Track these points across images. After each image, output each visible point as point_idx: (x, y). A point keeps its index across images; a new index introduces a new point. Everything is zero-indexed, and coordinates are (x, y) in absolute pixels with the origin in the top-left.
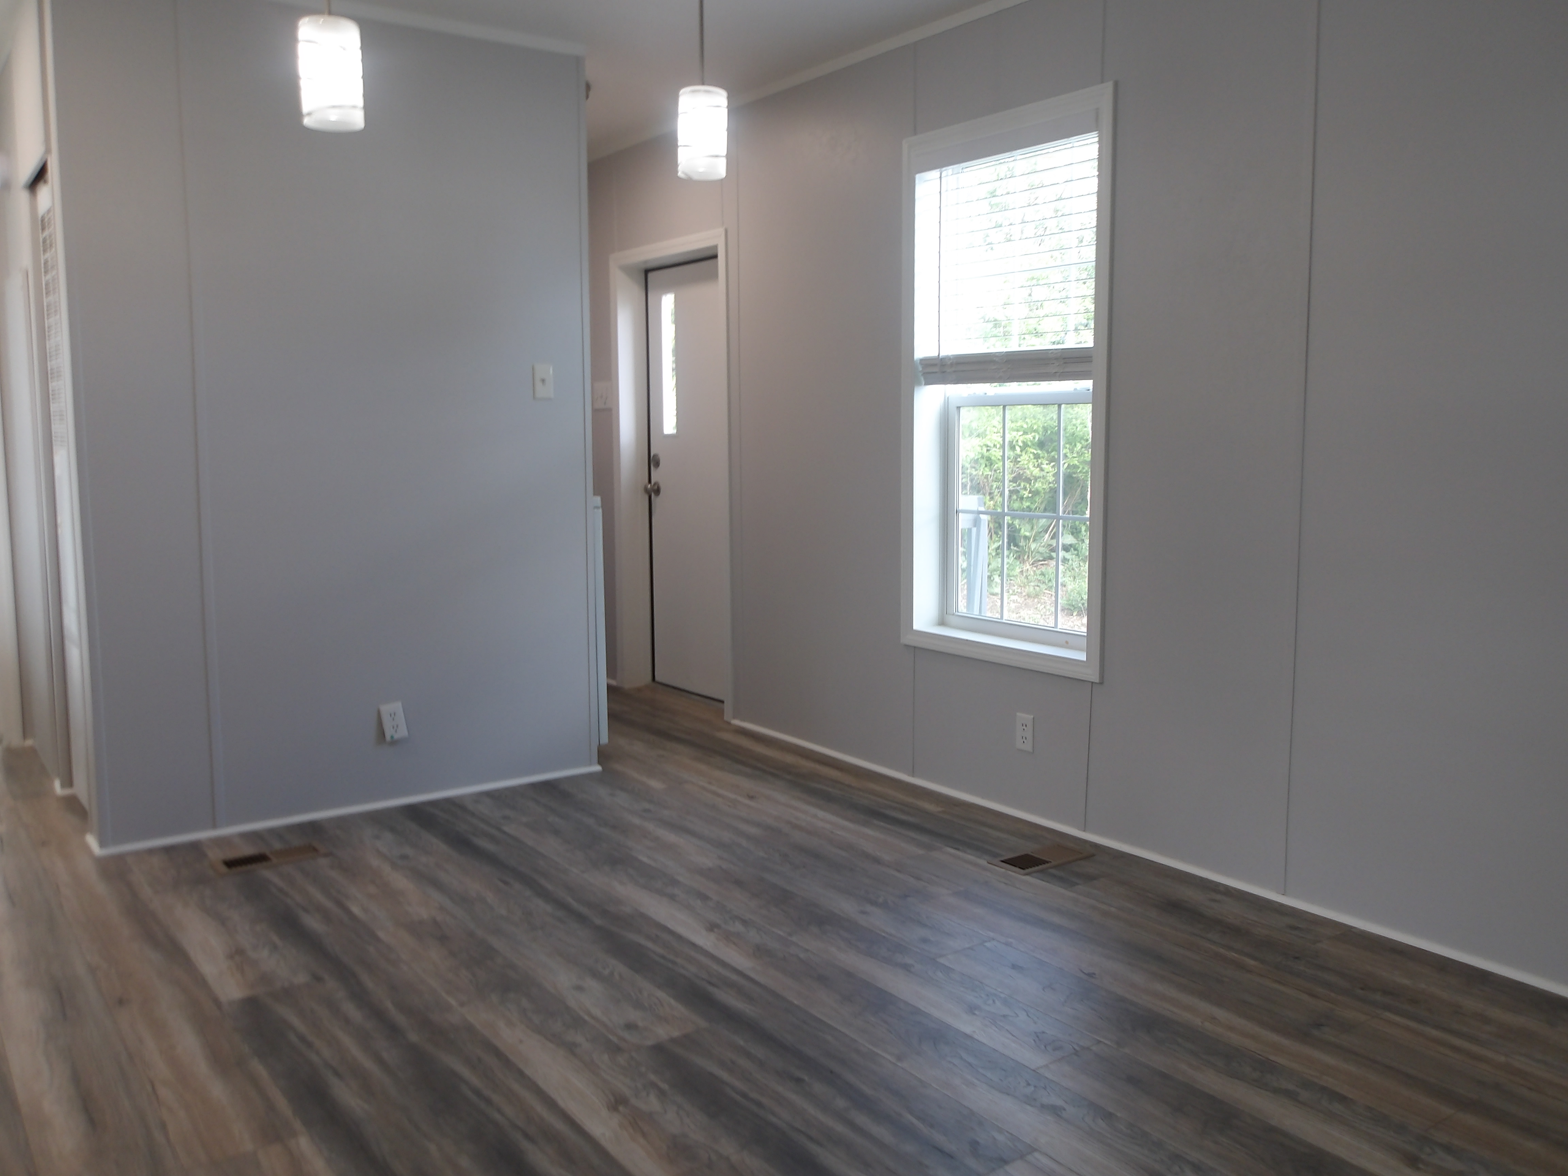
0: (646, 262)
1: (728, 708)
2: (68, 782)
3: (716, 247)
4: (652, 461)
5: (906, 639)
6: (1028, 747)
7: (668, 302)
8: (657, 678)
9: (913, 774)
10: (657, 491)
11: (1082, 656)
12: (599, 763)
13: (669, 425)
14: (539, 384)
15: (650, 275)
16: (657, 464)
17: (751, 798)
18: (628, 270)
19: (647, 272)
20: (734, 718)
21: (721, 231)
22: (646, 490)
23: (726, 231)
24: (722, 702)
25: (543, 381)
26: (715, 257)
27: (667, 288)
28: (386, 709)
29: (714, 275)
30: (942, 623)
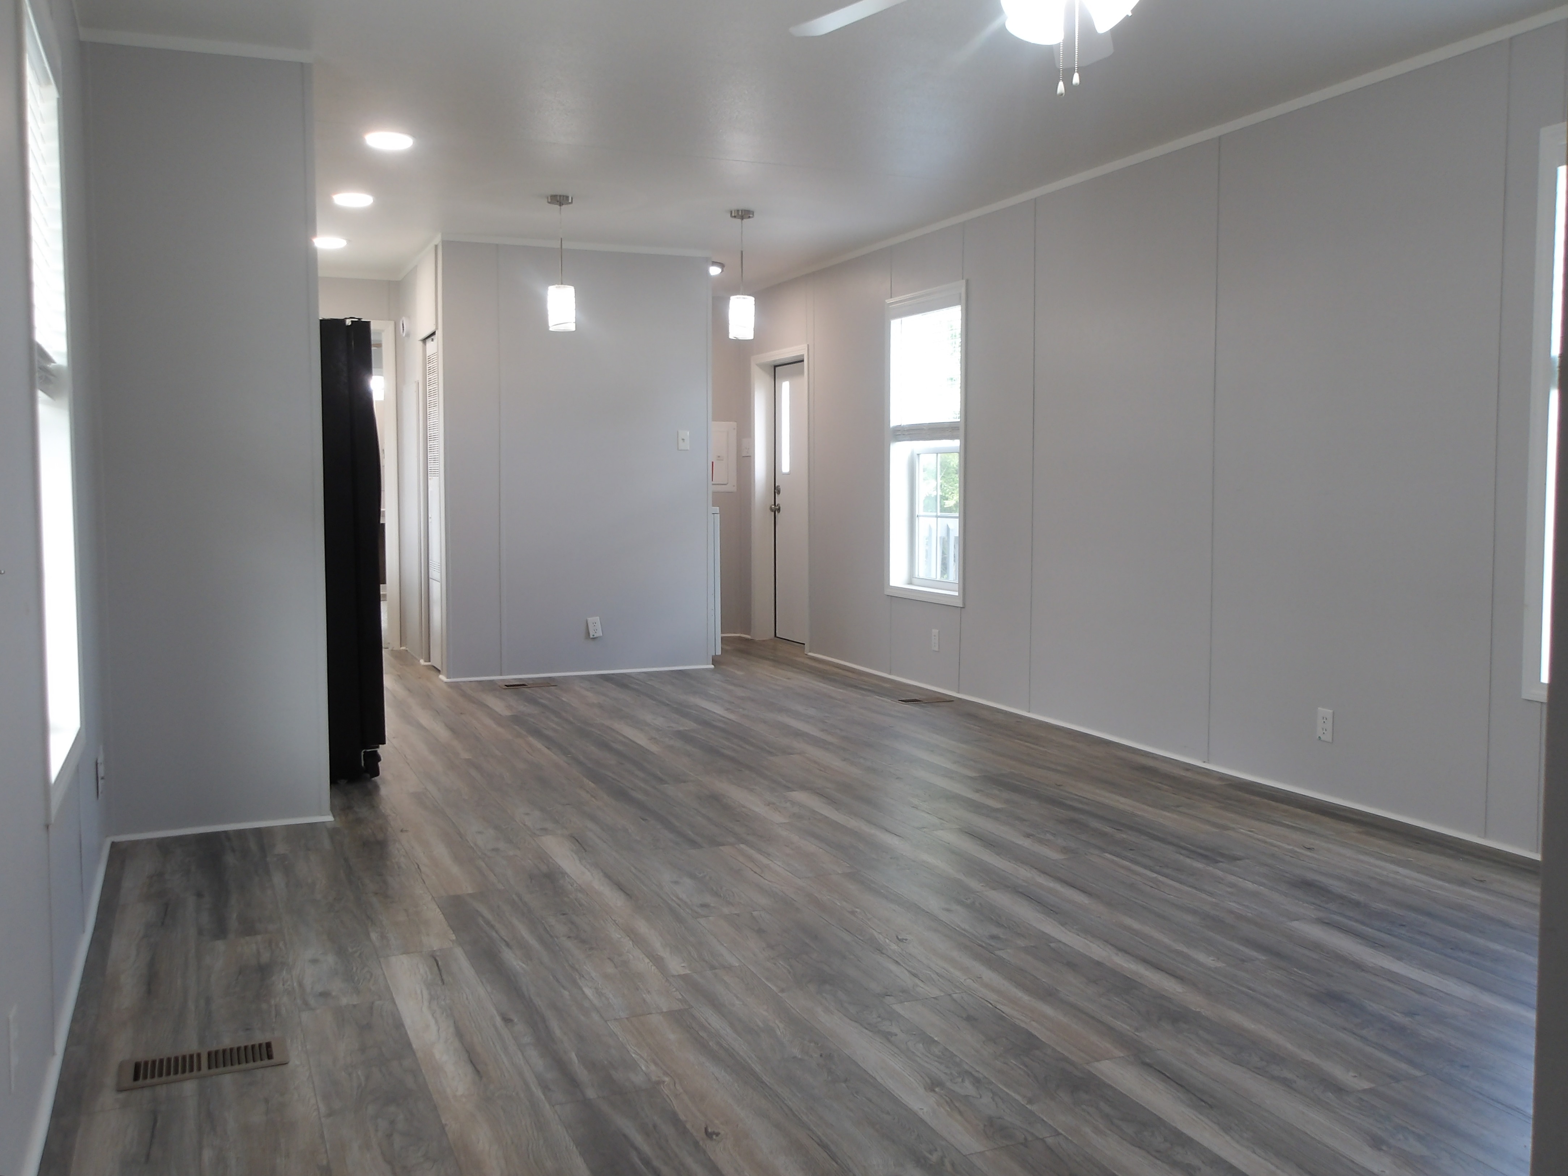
0: (774, 361)
1: (807, 646)
2: (428, 659)
3: (803, 355)
4: (777, 490)
5: (888, 592)
6: (936, 649)
7: (785, 387)
8: (777, 635)
9: (890, 673)
10: (779, 510)
11: (956, 594)
12: (713, 664)
13: (785, 466)
14: (681, 441)
15: (777, 368)
16: (779, 492)
17: (789, 679)
18: (762, 366)
19: (775, 367)
20: (810, 652)
21: (806, 346)
22: (771, 509)
23: (808, 346)
24: (804, 644)
25: (683, 440)
26: (803, 361)
27: (786, 377)
28: (590, 620)
29: (802, 373)
30: (910, 583)
